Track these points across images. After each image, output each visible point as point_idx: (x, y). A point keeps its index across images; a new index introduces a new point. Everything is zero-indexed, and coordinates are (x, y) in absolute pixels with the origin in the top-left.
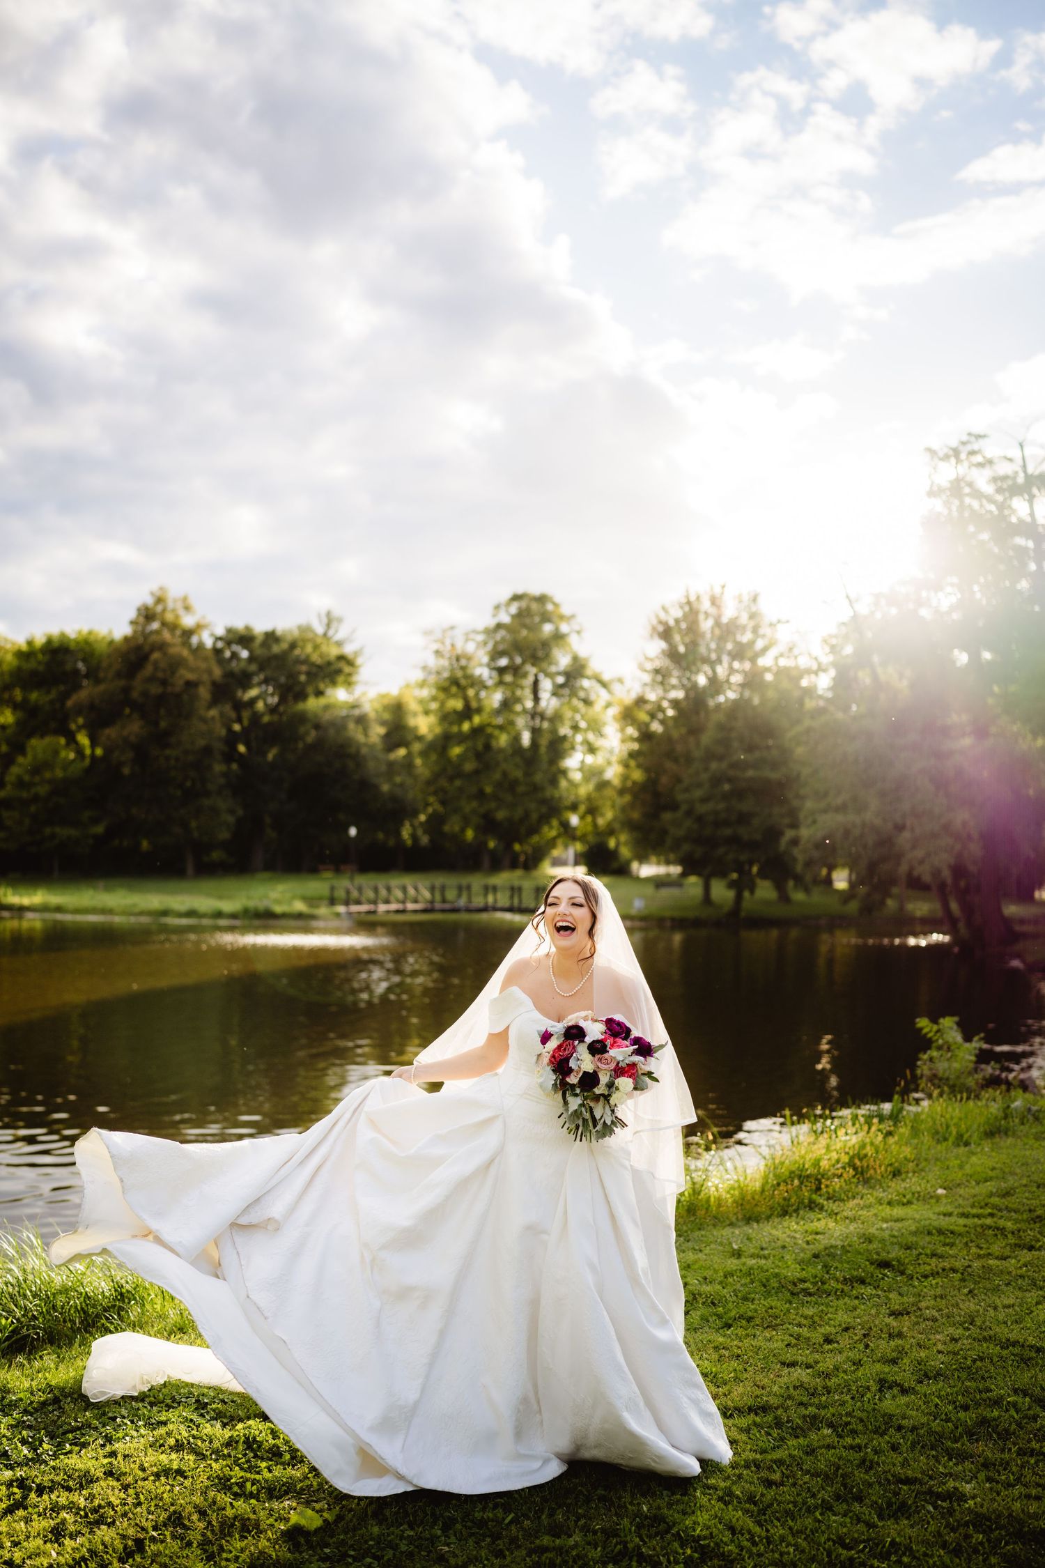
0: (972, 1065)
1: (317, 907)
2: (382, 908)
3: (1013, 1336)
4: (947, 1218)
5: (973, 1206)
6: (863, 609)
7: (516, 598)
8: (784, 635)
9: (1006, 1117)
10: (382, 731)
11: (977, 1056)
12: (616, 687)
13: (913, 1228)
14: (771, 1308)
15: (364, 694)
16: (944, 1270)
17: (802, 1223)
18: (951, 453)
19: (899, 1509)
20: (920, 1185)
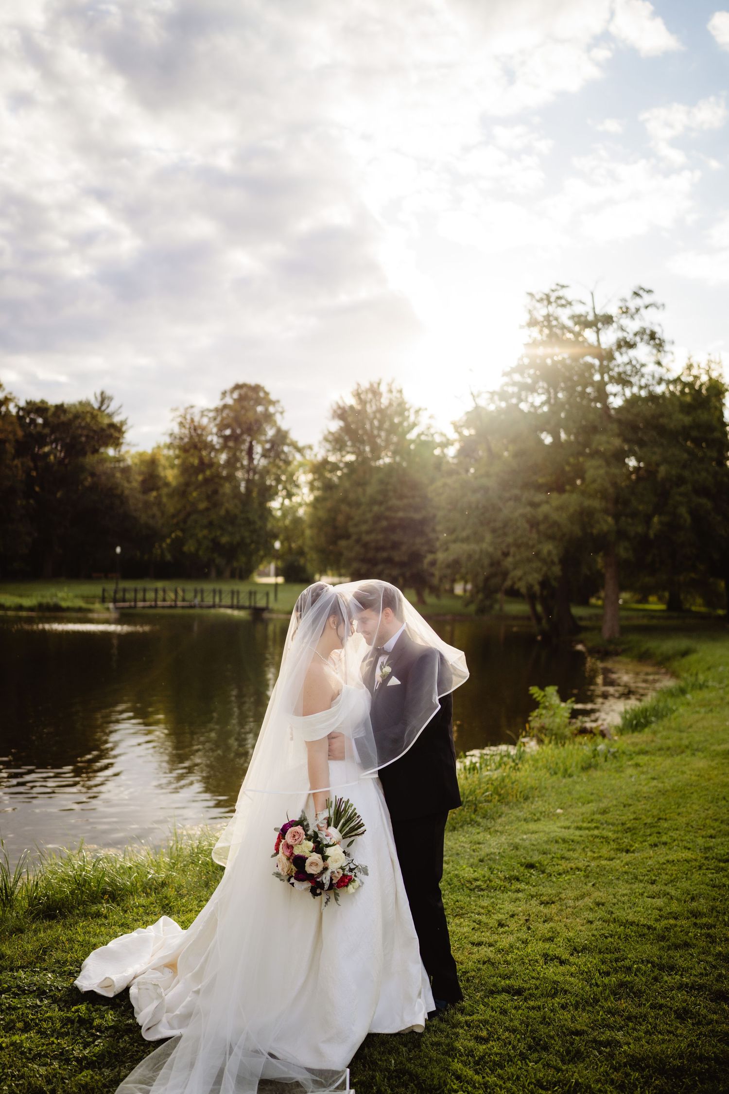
0: (567, 720)
1: (93, 603)
2: (140, 604)
3: (630, 918)
4: (567, 830)
5: (583, 821)
6: (483, 402)
7: (238, 387)
8: (424, 421)
9: (594, 757)
10: (140, 478)
11: (571, 713)
12: (308, 453)
13: (545, 839)
14: (458, 901)
15: (127, 452)
16: (571, 869)
17: (467, 836)
18: (544, 297)
19: (575, 1056)
20: (544, 806)
